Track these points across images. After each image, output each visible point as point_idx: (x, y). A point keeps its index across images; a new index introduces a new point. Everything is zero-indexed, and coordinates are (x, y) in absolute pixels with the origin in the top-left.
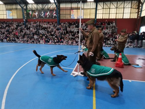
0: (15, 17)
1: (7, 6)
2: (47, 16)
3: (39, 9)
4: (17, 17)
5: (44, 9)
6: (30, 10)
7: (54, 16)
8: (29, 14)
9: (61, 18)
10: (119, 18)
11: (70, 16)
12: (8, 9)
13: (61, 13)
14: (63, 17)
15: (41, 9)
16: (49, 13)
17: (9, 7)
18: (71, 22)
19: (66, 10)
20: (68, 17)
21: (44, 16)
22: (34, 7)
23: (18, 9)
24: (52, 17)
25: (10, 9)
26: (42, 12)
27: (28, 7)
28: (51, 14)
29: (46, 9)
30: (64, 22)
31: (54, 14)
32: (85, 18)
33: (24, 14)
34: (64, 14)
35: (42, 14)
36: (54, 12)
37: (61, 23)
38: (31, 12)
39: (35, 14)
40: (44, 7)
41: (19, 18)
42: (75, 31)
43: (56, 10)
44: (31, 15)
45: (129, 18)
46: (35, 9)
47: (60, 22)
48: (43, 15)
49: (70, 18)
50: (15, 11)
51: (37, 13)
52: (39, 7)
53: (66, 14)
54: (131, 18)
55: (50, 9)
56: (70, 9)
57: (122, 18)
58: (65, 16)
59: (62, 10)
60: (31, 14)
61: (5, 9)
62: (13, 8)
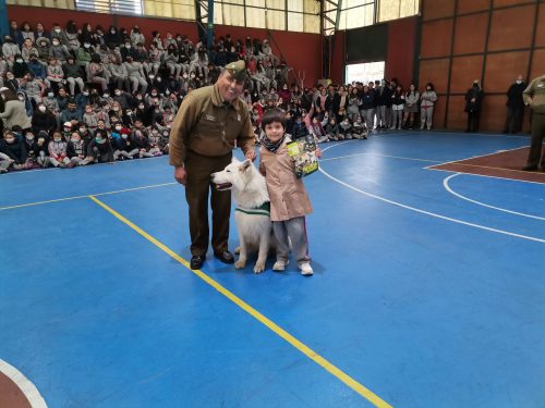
10: (277, 28)
32: (151, 13)
45: (301, 30)
54: (307, 31)
57: (283, 28)
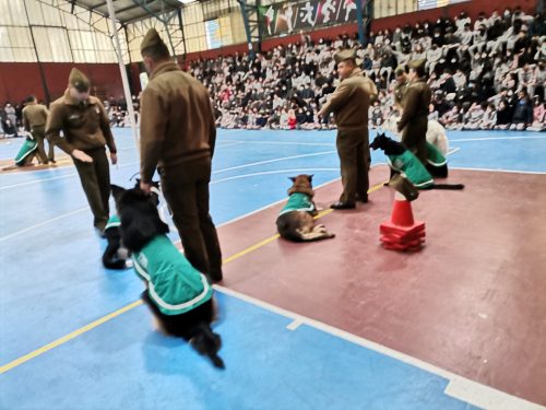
0: (228, 42)
1: (205, 7)
2: (323, 17)
4: (234, 39)
6: (268, 7)
8: (266, 19)
9: (377, 16)
11: (415, 1)
12: (210, 16)
14: (385, 7)
16: (332, 3)
17: (212, 8)
18: (417, 26)
20: (405, 6)
21: (313, 19)
23: (235, 10)
24: (341, 19)
25: (214, 15)
26: (308, 5)
28: (336, 7)
30: (386, 32)
31: (349, 2)
33: (251, 24)
35: (305, 12)
37: (376, 35)
38: (270, 14)
39: (283, 17)
41: (238, 41)
44: (273, 24)
47: (372, 34)
48: (309, 16)
49: (416, 10)
50: (228, 19)
51: (289, 13)
58: (393, 4)
60: (271, 19)
61: (202, 19)
62: (222, 8)
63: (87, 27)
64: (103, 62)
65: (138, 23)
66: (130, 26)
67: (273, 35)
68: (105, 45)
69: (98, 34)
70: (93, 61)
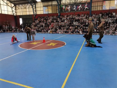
0: (50, 12)
1: (44, 3)
2: (79, 9)
3: (71, 4)
4: (52, 12)
5: (77, 3)
6: (63, 5)
7: (86, 8)
11: (102, 8)
12: (45, 6)
13: (93, 5)
14: (94, 8)
15: (73, 3)
16: (81, 6)
17: (46, 4)
19: (98, 2)
20: (99, 9)
21: (76, 9)
22: (67, 2)
23: (53, 5)
24: (84, 10)
25: (46, 6)
26: (75, 6)
27: (62, 3)
28: (82, 7)
29: (78, 3)
30: (96, 14)
31: (86, 6)
34: (96, 6)
35: (74, 8)
36: (86, 5)
39: (67, 8)
40: (76, 1)
41: (53, 12)
42: (109, 21)
43: (88, 3)
46: (68, 4)
48: (75, 8)
49: (102, 10)
50: (51, 7)
51: (69, 7)
52: (72, 2)
53: (98, 6)
55: (81, 3)
56: (102, 1)
58: (96, 8)
59: (94, 2)
60: (64, 8)
61: (42, 6)
62: (49, 4)
63: (6, 4)
64: (9, 14)
65: (21, 5)
66: (17, 6)
67: (64, 12)
68: (10, 10)
69: (8, 7)
70: (7, 14)
